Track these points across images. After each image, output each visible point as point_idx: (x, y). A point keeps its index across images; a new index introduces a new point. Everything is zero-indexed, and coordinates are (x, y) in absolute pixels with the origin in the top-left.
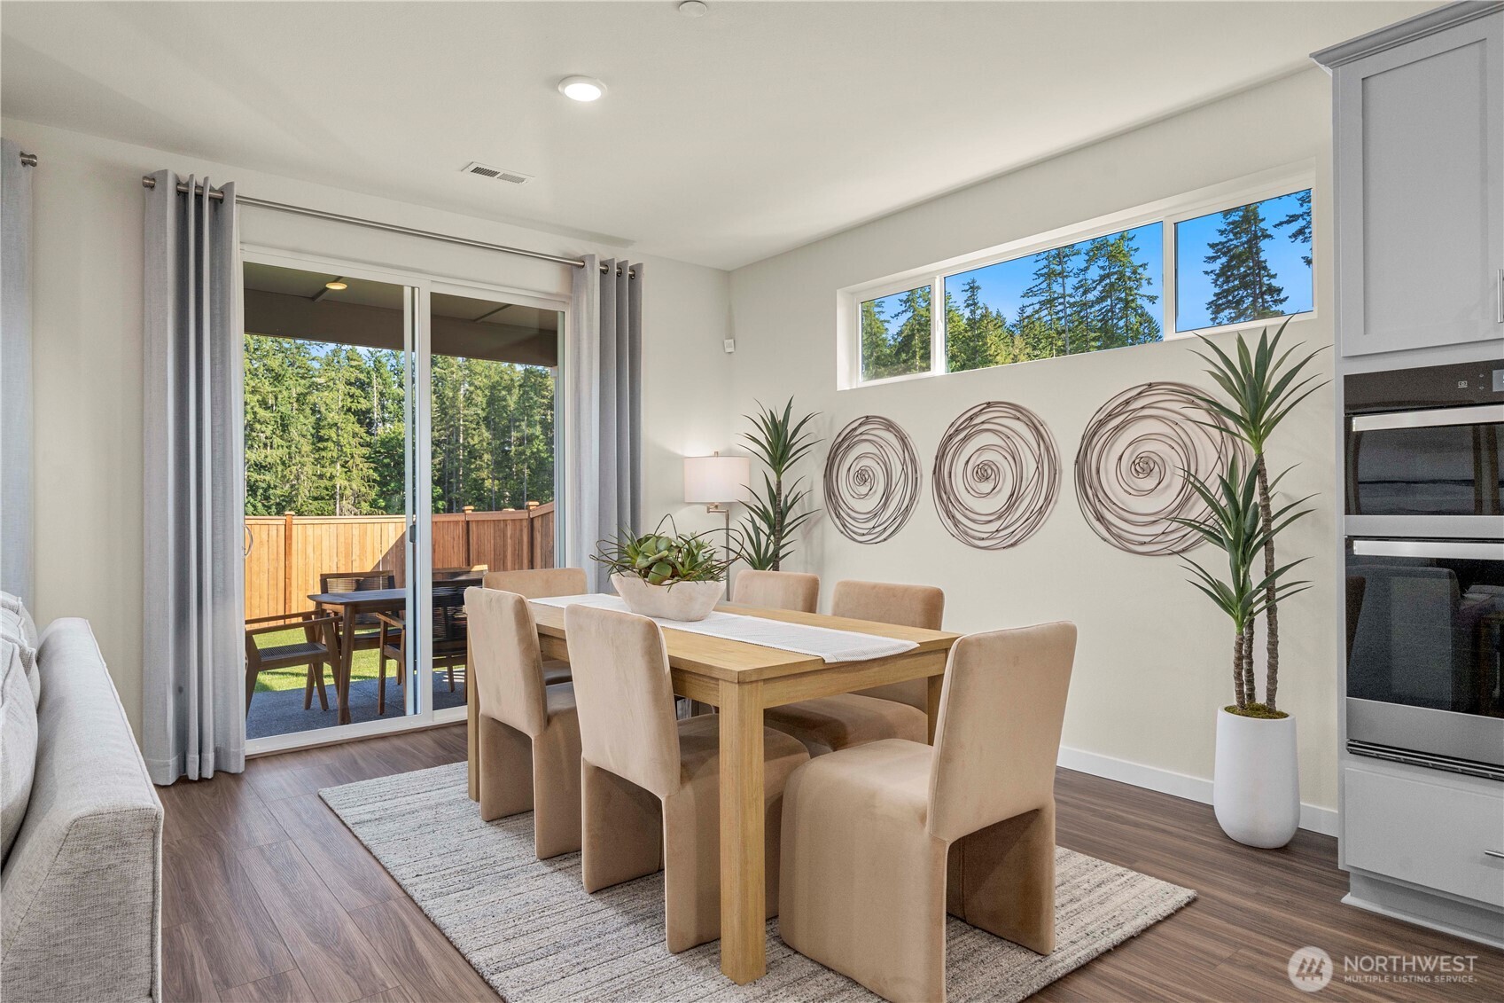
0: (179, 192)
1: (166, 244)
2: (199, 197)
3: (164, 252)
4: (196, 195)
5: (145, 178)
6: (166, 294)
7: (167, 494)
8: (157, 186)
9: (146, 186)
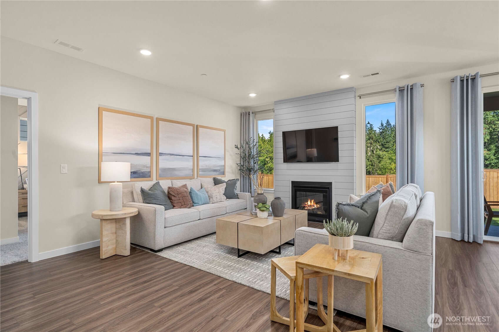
0: (461, 80)
1: (457, 95)
2: (467, 80)
3: (457, 98)
4: (466, 79)
5: (451, 80)
6: (457, 109)
7: (457, 163)
8: (455, 81)
9: (451, 82)
